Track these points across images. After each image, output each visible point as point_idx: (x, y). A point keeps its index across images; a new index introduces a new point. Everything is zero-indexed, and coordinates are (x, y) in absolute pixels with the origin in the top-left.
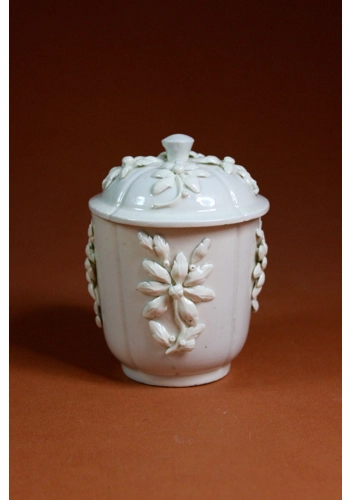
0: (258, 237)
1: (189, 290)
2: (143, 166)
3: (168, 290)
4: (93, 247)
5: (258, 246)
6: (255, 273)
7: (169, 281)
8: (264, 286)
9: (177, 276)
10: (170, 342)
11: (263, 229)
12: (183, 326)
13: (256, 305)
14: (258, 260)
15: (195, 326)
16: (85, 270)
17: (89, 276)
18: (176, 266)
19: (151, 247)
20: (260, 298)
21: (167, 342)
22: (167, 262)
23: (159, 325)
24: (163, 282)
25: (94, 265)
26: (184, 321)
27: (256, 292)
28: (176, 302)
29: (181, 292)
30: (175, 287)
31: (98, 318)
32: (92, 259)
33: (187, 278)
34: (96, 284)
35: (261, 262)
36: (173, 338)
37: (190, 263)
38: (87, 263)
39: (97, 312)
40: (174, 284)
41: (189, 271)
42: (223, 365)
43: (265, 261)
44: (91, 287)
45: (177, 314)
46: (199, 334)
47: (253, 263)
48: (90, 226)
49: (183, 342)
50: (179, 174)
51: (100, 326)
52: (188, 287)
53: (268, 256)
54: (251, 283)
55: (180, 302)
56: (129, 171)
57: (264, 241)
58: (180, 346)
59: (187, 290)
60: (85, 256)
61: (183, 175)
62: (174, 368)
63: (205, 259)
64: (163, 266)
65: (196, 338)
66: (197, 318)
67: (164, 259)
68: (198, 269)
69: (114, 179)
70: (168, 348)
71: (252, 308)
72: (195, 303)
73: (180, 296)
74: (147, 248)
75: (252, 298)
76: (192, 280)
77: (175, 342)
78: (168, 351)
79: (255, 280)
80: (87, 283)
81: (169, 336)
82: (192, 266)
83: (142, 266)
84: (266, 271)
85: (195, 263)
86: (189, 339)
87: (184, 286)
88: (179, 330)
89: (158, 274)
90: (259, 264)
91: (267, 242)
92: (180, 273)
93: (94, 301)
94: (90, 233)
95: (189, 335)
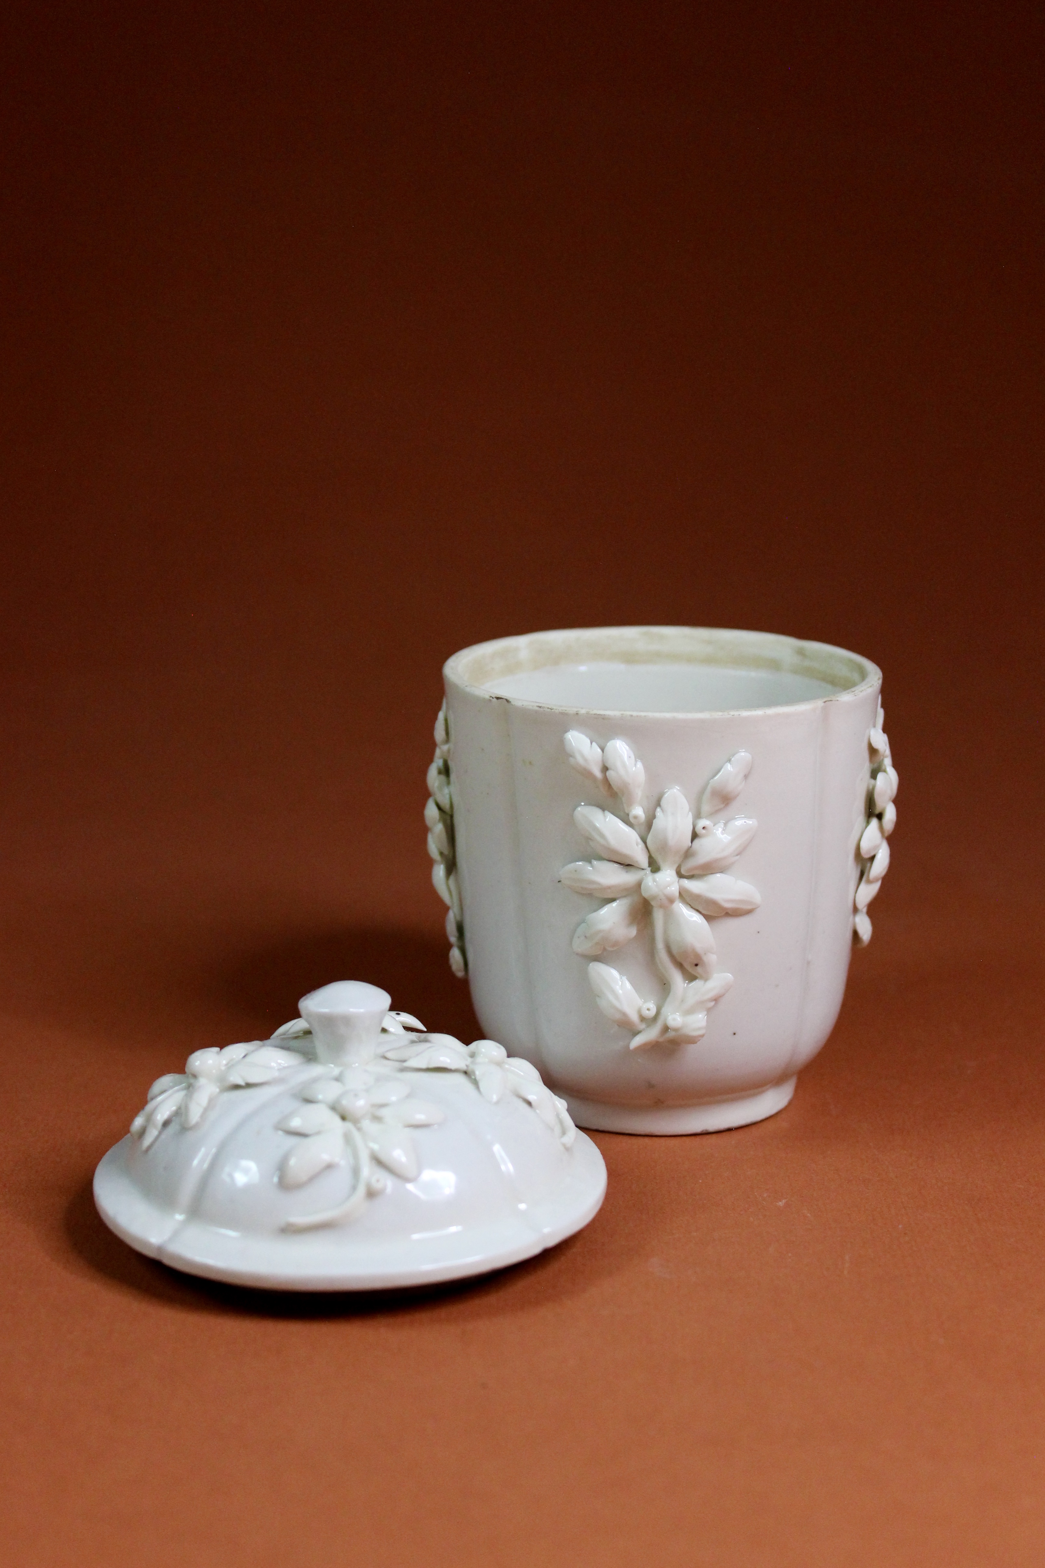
0: (873, 751)
1: (694, 886)
2: (248, 1086)
3: (639, 885)
4: (446, 771)
5: (874, 775)
6: (865, 846)
7: (643, 860)
8: (887, 879)
9: (664, 847)
10: (643, 1019)
11: (885, 729)
12: (677, 979)
13: (865, 929)
14: (872, 812)
15: (706, 980)
16: (424, 830)
17: (435, 844)
18: (661, 821)
19: (598, 774)
20: (874, 909)
21: (634, 1017)
22: (638, 812)
23: (614, 973)
24: (628, 865)
25: (448, 816)
26: (680, 966)
27: (868, 892)
28: (658, 917)
29: (674, 889)
30: (659, 876)
31: (455, 954)
32: (445, 803)
33: (688, 854)
34: (451, 867)
35: (880, 816)
36: (649, 1007)
37: (698, 816)
38: (431, 812)
39: (453, 939)
40: (654, 867)
41: (695, 836)
42: (778, 1080)
43: (890, 814)
44: (439, 872)
45: (660, 945)
46: (716, 999)
47: (861, 818)
48: (441, 716)
49: (675, 1018)
50: (356, 1122)
51: (460, 974)
52: (690, 877)
53: (898, 801)
54: (853, 871)
55: (669, 916)
56: (212, 1102)
57: (888, 762)
58: (666, 1029)
59: (687, 883)
60: (426, 794)
61: (366, 1124)
62: (651, 1086)
63: (735, 805)
64: (626, 820)
65: (709, 1011)
66: (711, 959)
67: (630, 804)
68: (718, 831)
69: (166, 1124)
70: (636, 1033)
71: (855, 934)
72: (708, 918)
73: (671, 901)
74: (588, 774)
75: (855, 910)
76: (702, 858)
77: (655, 1018)
78: (637, 1042)
79: (864, 862)
80: (429, 863)
81: (639, 1002)
82: (702, 823)
83: (571, 821)
84: (892, 840)
85: (712, 815)
86: (690, 1011)
87: (680, 875)
88: (664, 987)
89: (614, 843)
90: (874, 822)
91: (895, 765)
92: (672, 842)
93: (447, 909)
94: (439, 733)
95: (691, 1000)
